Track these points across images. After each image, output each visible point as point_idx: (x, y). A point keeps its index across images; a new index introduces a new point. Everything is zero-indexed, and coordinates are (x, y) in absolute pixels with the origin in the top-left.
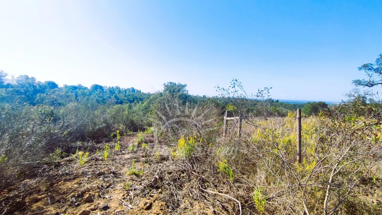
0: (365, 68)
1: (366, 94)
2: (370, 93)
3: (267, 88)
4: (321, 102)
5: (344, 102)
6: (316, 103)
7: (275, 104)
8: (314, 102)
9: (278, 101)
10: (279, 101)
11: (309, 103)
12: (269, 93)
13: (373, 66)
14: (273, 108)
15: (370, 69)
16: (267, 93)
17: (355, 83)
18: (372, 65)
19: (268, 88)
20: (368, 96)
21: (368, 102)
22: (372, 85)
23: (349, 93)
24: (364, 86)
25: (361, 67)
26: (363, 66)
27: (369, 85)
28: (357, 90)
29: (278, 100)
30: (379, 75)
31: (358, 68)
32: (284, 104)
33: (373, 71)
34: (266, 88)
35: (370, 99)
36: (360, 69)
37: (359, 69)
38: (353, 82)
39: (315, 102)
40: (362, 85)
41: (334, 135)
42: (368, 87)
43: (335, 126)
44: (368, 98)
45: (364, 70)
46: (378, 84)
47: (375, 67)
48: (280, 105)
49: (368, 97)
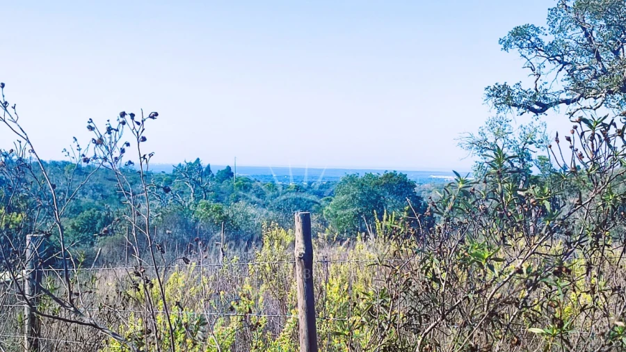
0: (519, 43)
1: (529, 140)
2: (538, 137)
3: (132, 116)
4: (393, 175)
5: (464, 182)
6: (376, 178)
7: (216, 190)
8: (369, 176)
9: (228, 173)
10: (236, 174)
11: (352, 179)
12: (144, 139)
13: (540, 36)
14: (208, 207)
15: (533, 46)
16: (133, 140)
17: (494, 98)
18: (537, 30)
19: (138, 118)
20: (532, 147)
21: (535, 171)
22: (544, 108)
23: (480, 138)
24: (521, 110)
25: (507, 39)
26: (512, 33)
27: (536, 107)
28: (501, 123)
29: (229, 168)
30: (559, 68)
31: (501, 41)
32: (254, 185)
33: (542, 53)
34: (128, 118)
35: (540, 158)
36: (506, 45)
37: (502, 46)
38: (487, 92)
39: (371, 175)
40: (515, 105)
41: (434, 327)
42: (532, 114)
43: (435, 285)
44: (534, 156)
45: (516, 49)
46: (557, 103)
47: (547, 39)
48: (241, 193)
49: (536, 152)
